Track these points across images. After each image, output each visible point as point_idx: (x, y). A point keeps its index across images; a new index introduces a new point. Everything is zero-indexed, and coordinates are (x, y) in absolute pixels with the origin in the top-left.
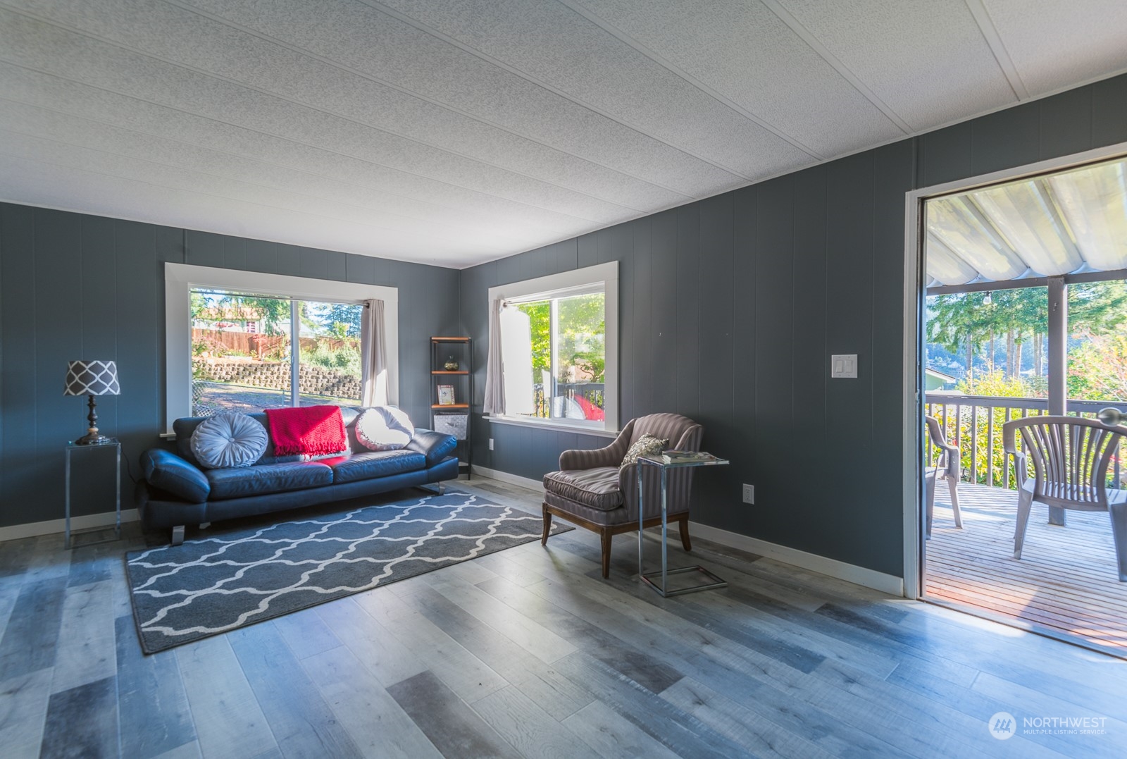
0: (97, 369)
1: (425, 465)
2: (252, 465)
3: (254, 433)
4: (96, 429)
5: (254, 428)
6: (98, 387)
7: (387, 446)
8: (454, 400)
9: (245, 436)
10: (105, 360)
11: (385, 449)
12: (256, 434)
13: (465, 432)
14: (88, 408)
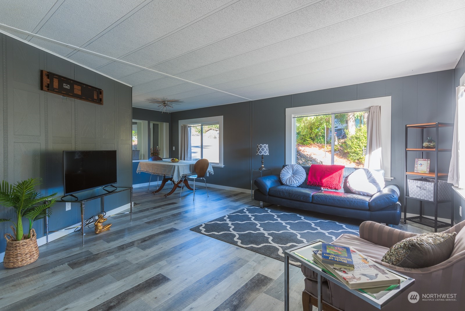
0: (261, 147)
1: (368, 208)
2: (298, 187)
3: (299, 173)
4: (263, 166)
5: (300, 171)
6: (261, 152)
7: (358, 192)
8: (428, 170)
9: (296, 174)
10: (263, 144)
11: (357, 193)
12: (300, 174)
13: (432, 195)
14: (262, 159)
